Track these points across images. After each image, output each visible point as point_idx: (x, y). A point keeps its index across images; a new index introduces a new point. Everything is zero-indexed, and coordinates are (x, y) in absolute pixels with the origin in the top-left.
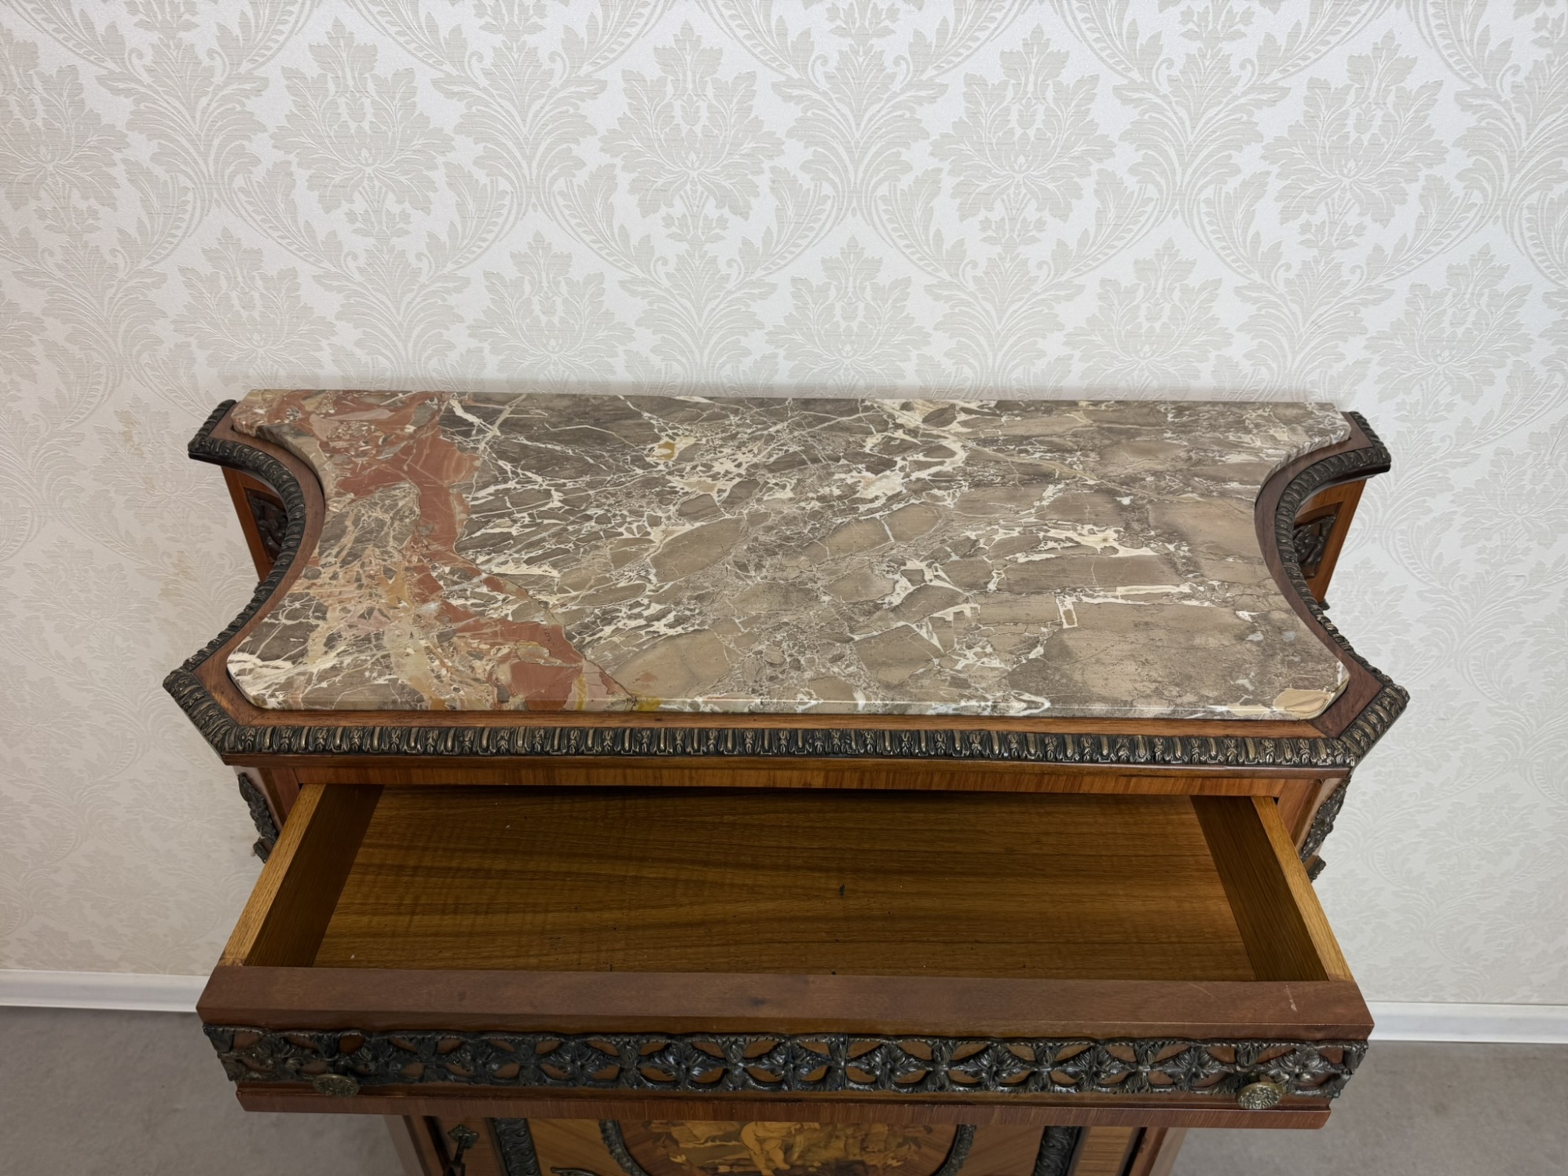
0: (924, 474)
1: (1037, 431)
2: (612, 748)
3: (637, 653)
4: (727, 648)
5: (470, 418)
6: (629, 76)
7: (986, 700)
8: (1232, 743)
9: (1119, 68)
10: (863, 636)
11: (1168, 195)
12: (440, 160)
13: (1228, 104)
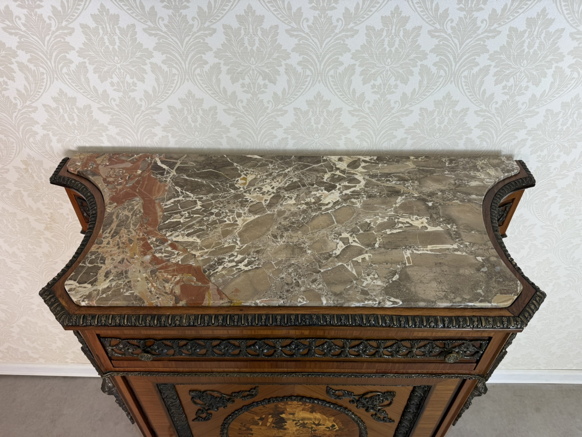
0: (348, 192)
1: (393, 171)
2: (222, 324)
3: (232, 279)
4: (269, 276)
5: (164, 166)
6: (225, 27)
7: (376, 301)
8: (476, 319)
9: (431, 23)
10: (325, 270)
11: (449, 74)
12: (148, 61)
13: (475, 37)
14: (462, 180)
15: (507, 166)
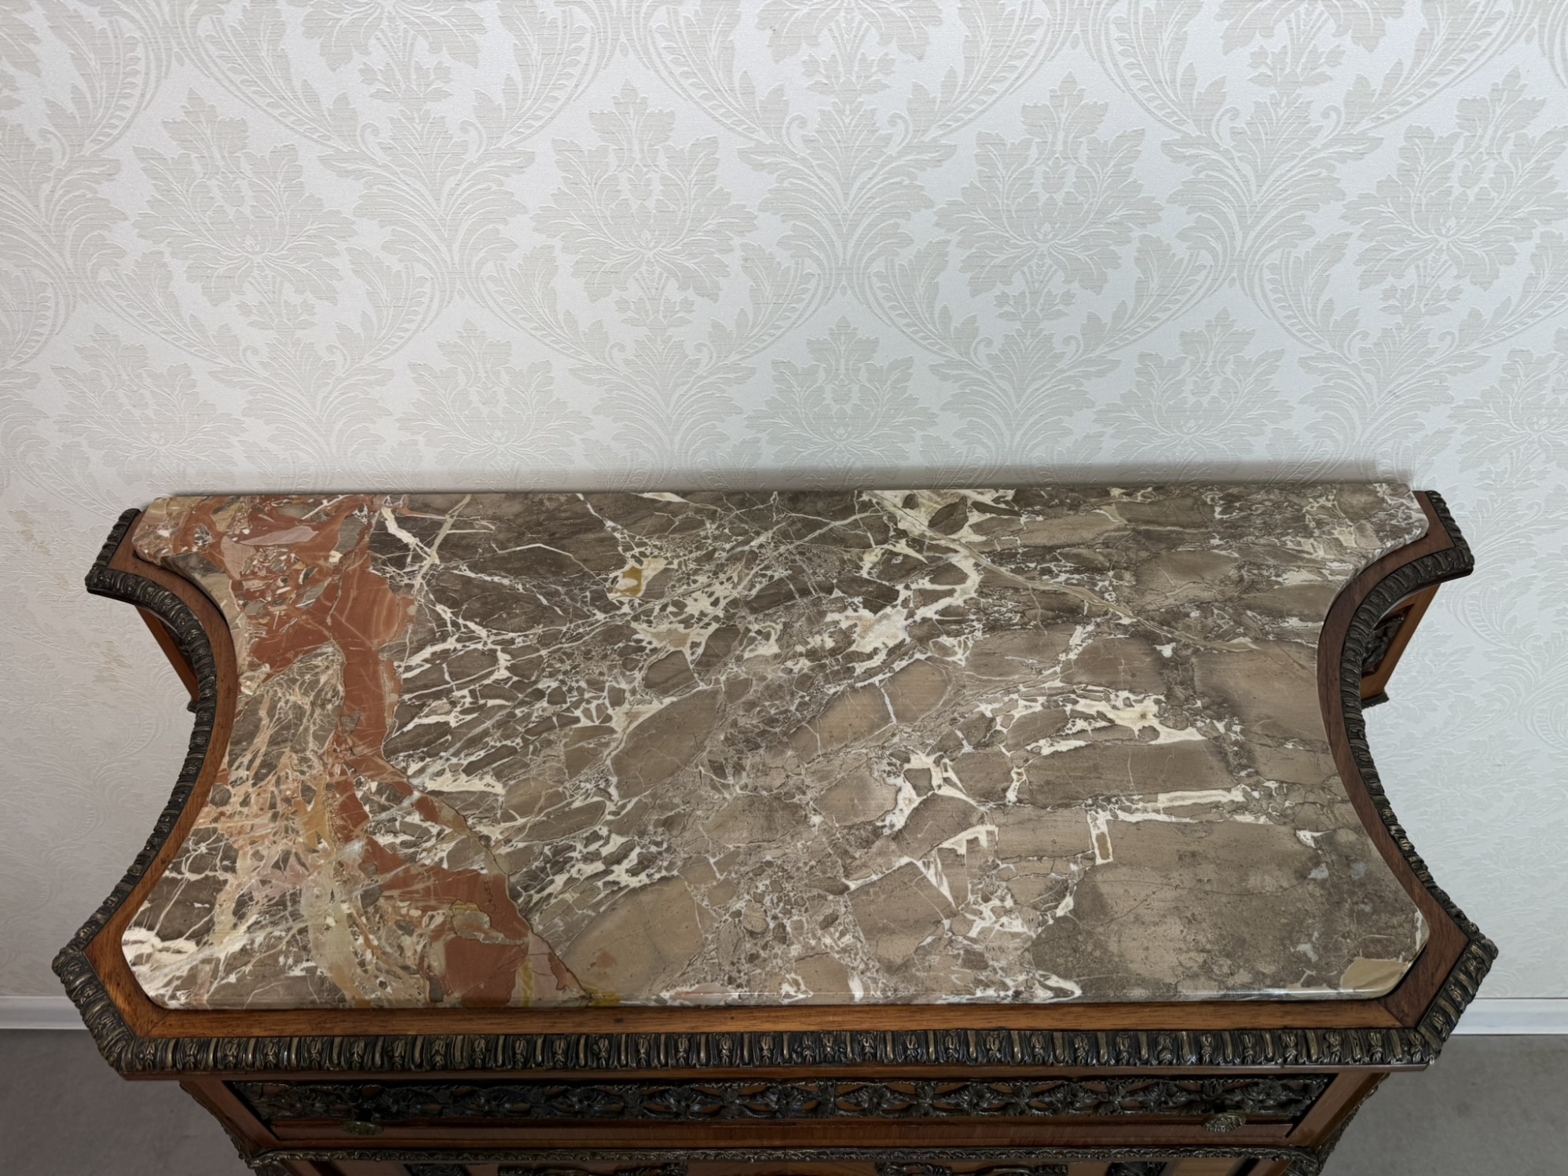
0: (930, 612)
1: (1062, 538)
2: (565, 1063)
3: (592, 920)
4: (699, 906)
5: (406, 537)
6: (561, 146)
7: (1006, 988)
8: (1290, 1040)
10: (860, 882)
11: (1224, 261)
12: (341, 246)
14: (1259, 567)
15: (1393, 516)
